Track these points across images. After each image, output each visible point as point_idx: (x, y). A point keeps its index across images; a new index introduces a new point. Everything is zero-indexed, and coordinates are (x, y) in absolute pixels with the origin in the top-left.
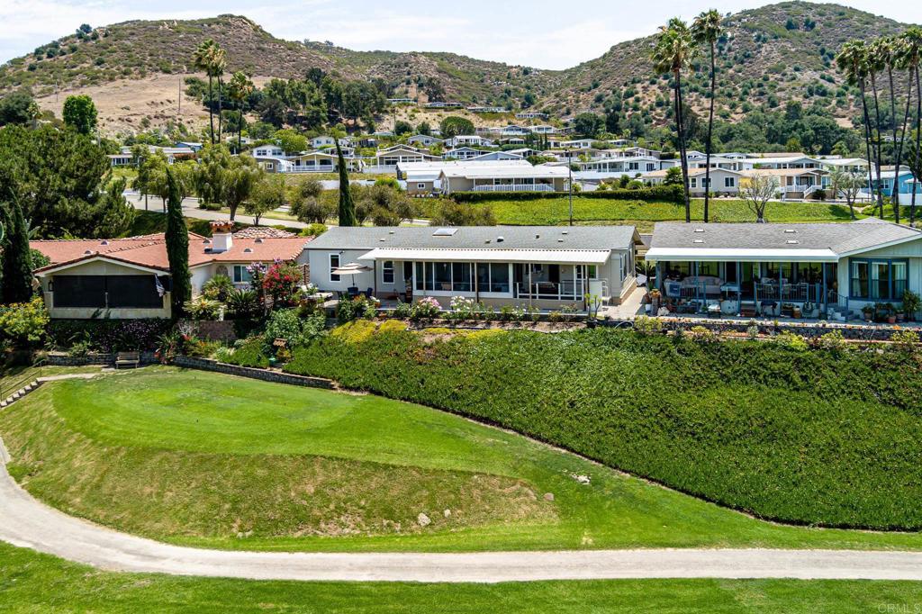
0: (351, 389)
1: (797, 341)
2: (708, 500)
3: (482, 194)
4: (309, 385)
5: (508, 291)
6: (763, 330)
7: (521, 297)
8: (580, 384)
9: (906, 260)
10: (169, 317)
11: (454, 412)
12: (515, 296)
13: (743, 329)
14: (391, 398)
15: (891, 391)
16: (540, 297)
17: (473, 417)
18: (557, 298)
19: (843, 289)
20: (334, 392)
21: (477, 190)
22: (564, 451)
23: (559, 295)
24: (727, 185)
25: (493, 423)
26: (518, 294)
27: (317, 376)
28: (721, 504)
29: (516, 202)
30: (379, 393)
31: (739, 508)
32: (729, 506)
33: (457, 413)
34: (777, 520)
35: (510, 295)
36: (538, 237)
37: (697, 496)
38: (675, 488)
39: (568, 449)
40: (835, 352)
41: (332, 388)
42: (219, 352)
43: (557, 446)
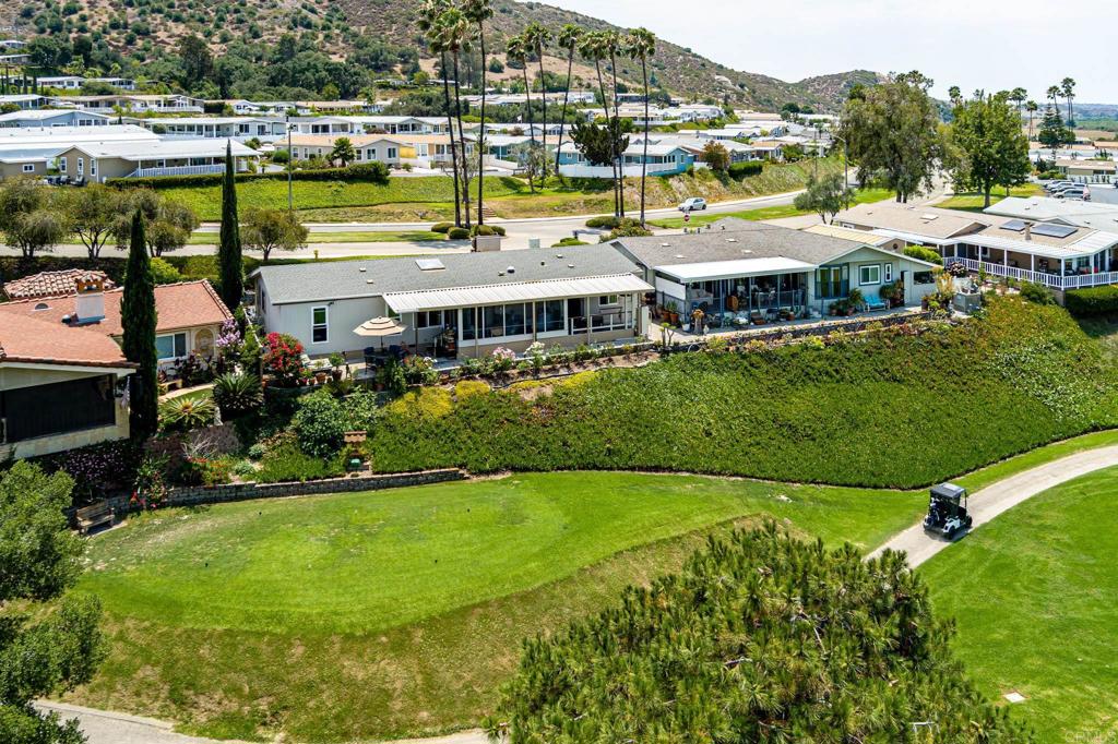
0: (487, 473)
1: (817, 341)
2: (865, 487)
3: (154, 181)
4: (428, 481)
5: (563, 328)
7: (575, 333)
8: (702, 411)
9: (848, 264)
10: (127, 435)
11: (620, 469)
12: (570, 333)
14: (544, 470)
16: (594, 331)
17: (641, 469)
18: (609, 329)
19: (811, 291)
20: (467, 481)
21: (142, 174)
22: (740, 479)
23: (611, 326)
24: (390, 156)
25: (664, 470)
26: (573, 330)
27: (432, 468)
28: (875, 487)
29: (198, 189)
30: (525, 469)
31: (887, 487)
32: (881, 488)
33: (624, 469)
34: (915, 488)
35: (564, 333)
36: (543, 264)
37: (855, 486)
38: (837, 485)
39: (741, 476)
40: (841, 346)
41: (462, 477)
43: (731, 475)
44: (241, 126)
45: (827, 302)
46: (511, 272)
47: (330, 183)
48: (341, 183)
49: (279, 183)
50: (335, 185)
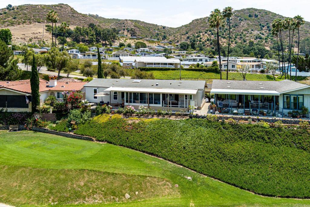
0: (100, 141)
1: (266, 125)
2: (237, 186)
3: (149, 68)
4: (84, 139)
5: (160, 104)
6: (253, 120)
7: (165, 106)
8: (187, 140)
9: (303, 95)
10: (31, 111)
11: (139, 151)
12: (163, 106)
13: (246, 119)
14: (116, 145)
15: (300, 143)
16: (172, 106)
17: (147, 153)
18: (178, 107)
19: (281, 105)
20: (93, 142)
21: (147, 67)
22: (182, 167)
23: (179, 106)
24: (232, 67)
25: (154, 155)
26: (164, 105)
27: (87, 136)
28: (241, 188)
29: (161, 71)
30: (111, 143)
31: (249, 190)
32: (245, 189)
33: (141, 151)
34: (263, 195)
35: (161, 105)
36: (171, 84)
37: (232, 185)
38: (224, 182)
39: (183, 166)
40: (280, 129)
41: (93, 140)
42: (50, 126)
43: (179, 164)
44: (200, 59)
45: (288, 111)
46: (157, 85)
47: (200, 72)
48: (204, 72)
49: (185, 71)
50: (201, 73)
